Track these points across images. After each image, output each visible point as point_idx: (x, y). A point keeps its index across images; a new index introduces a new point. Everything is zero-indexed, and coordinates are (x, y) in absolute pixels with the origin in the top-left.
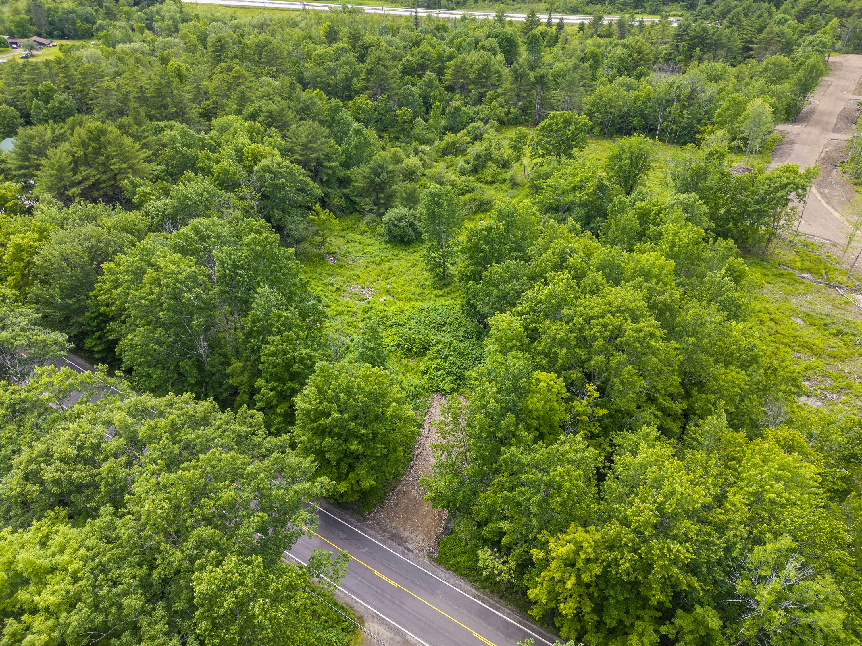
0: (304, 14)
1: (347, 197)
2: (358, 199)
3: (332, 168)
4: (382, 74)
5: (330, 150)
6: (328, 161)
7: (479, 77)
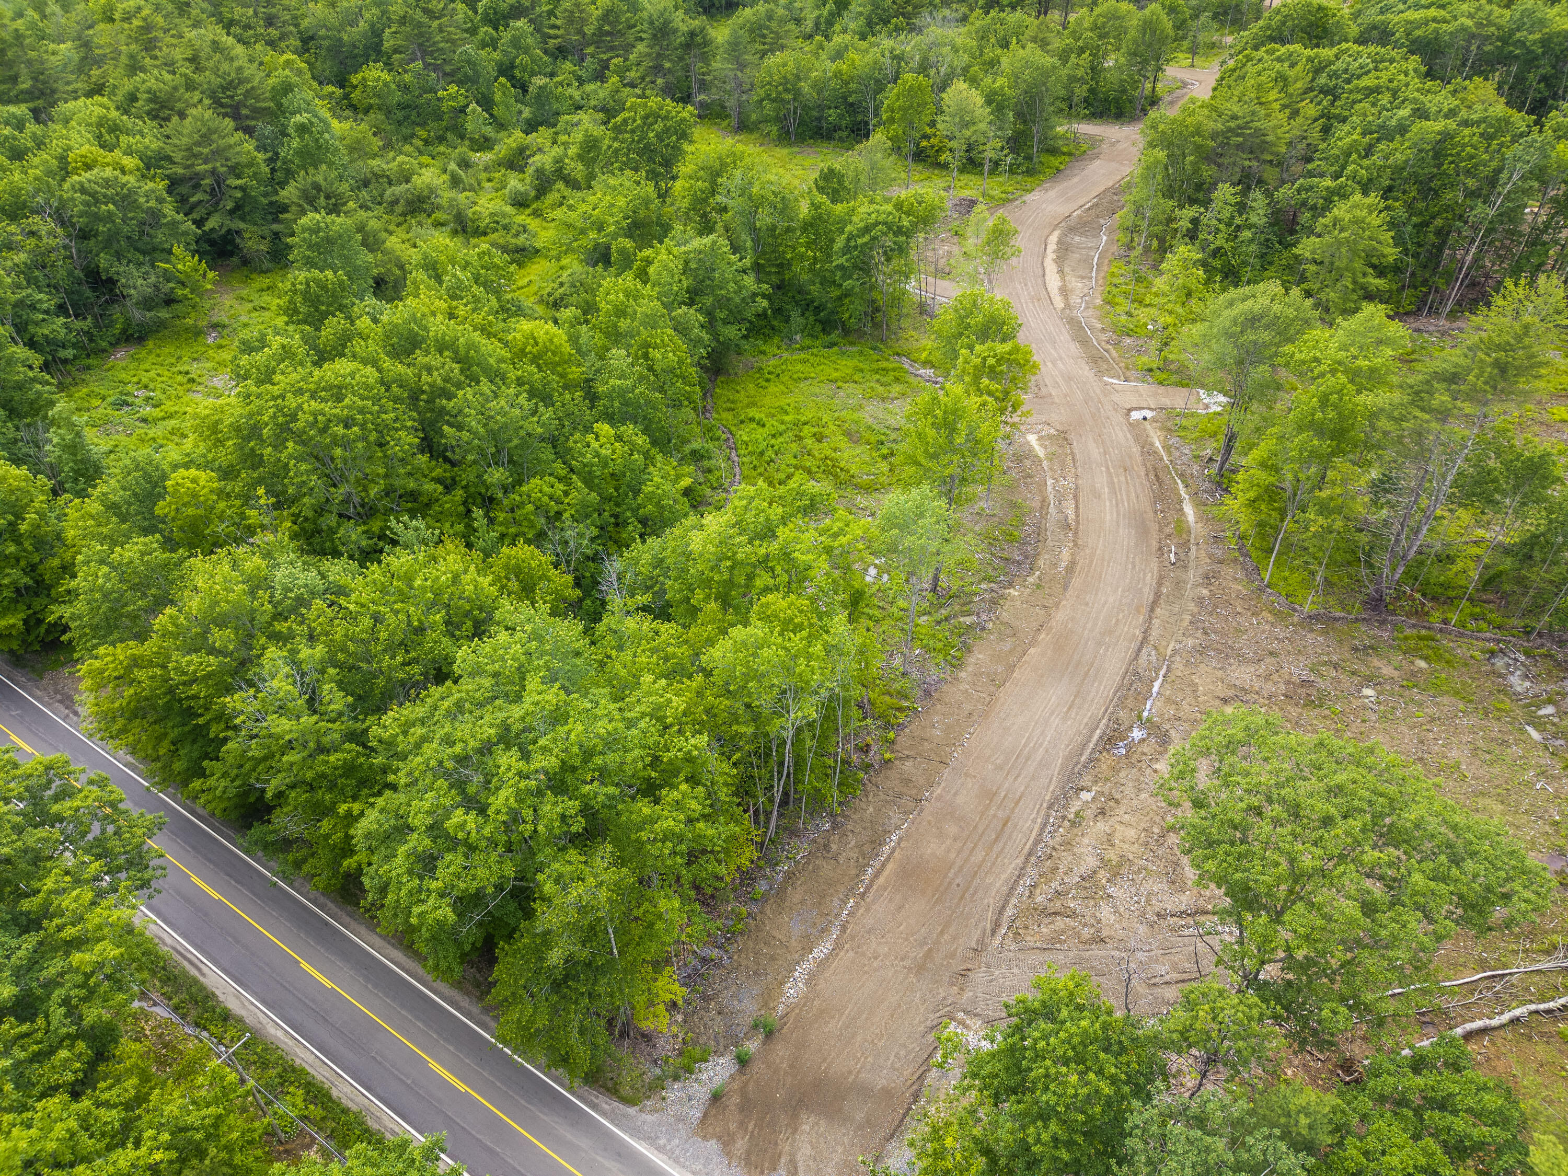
1: (276, 236)
3: (242, 188)
4: (419, 25)
5: (243, 159)
6: (239, 177)
7: (600, 32)
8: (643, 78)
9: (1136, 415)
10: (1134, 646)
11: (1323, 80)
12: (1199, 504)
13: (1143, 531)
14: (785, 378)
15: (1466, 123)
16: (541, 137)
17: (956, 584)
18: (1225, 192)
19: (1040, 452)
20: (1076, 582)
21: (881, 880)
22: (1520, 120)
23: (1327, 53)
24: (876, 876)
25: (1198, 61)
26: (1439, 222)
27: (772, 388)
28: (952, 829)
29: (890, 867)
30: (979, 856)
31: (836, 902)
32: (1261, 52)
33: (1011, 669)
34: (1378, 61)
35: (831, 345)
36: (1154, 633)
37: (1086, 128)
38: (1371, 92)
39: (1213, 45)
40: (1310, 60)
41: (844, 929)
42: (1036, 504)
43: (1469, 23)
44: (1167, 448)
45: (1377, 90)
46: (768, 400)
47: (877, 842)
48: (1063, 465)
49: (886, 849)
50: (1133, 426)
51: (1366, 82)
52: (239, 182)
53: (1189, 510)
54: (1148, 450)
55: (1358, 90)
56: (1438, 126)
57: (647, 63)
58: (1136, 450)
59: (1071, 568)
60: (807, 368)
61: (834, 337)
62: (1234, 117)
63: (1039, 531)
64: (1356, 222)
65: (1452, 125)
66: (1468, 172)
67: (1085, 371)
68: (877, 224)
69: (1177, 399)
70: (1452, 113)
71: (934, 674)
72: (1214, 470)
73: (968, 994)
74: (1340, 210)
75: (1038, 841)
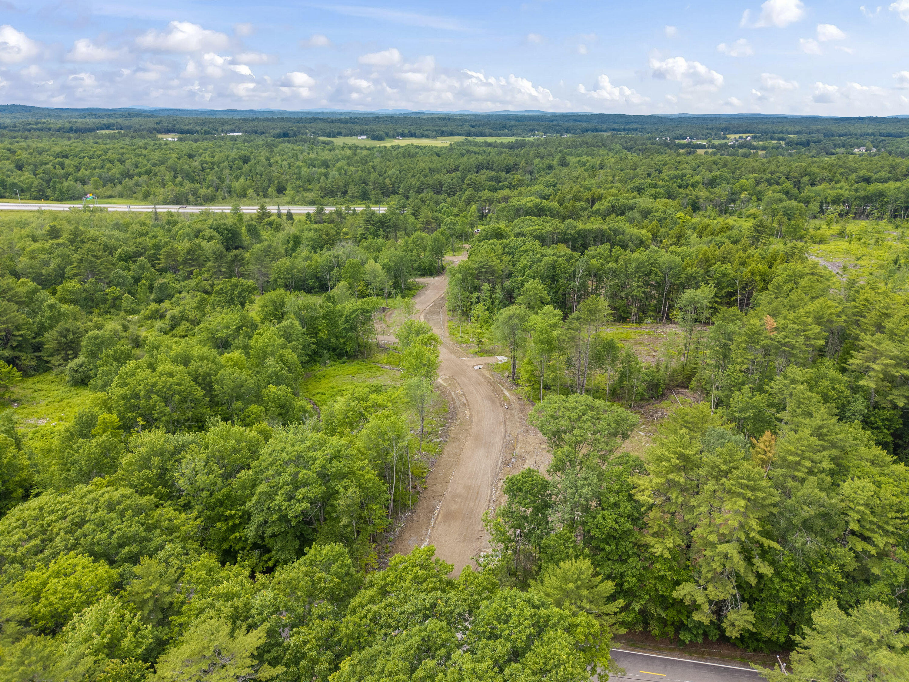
0: (38, 215)
1: (39, 358)
2: (49, 359)
3: (21, 335)
4: (91, 262)
5: (21, 322)
6: (19, 330)
7: (186, 259)
8: (211, 277)
9: (476, 368)
10: (503, 435)
11: (507, 250)
12: (510, 390)
13: (493, 401)
14: (328, 377)
15: (559, 257)
16: (166, 304)
17: (430, 430)
18: (486, 286)
19: (445, 385)
20: (475, 420)
21: (438, 520)
22: (577, 255)
23: (505, 241)
24: (436, 519)
25: (456, 253)
26: (561, 291)
27: (323, 381)
28: (459, 500)
29: (440, 516)
30: (472, 505)
31: (424, 532)
32: (482, 243)
33: (462, 449)
34: (525, 243)
35: (344, 363)
36: (508, 430)
37: (421, 280)
38: (525, 251)
39: (460, 248)
40: (500, 244)
41: (430, 537)
42: (450, 399)
43: (551, 229)
44: (492, 376)
45: (527, 250)
46: (323, 386)
47: (432, 512)
48: (455, 387)
49: (437, 512)
50: (477, 370)
51: (522, 249)
52: (20, 333)
53: (507, 393)
54: (485, 377)
55: (521, 251)
56: (551, 258)
57: (213, 270)
58: (481, 377)
59: (471, 416)
60: (336, 372)
61: (344, 359)
62: (481, 262)
63: (455, 408)
64: (534, 288)
65: (555, 258)
66: (565, 273)
67: (453, 357)
68: (357, 310)
69: (490, 360)
70: (554, 255)
71: (432, 458)
72: (511, 379)
73: (483, 544)
74: (527, 285)
75: (491, 496)
